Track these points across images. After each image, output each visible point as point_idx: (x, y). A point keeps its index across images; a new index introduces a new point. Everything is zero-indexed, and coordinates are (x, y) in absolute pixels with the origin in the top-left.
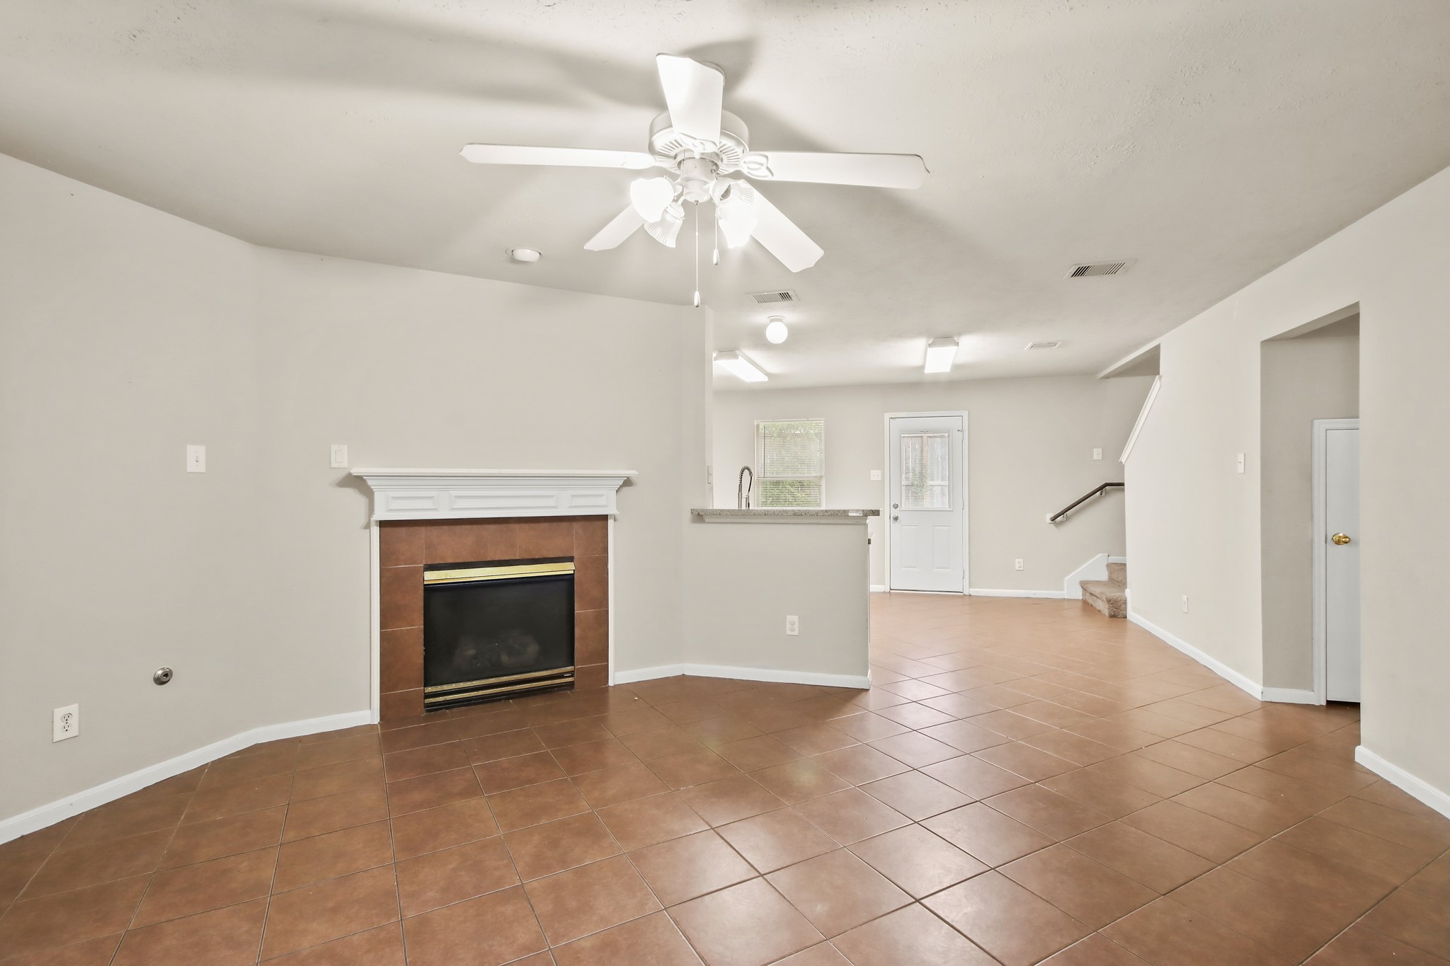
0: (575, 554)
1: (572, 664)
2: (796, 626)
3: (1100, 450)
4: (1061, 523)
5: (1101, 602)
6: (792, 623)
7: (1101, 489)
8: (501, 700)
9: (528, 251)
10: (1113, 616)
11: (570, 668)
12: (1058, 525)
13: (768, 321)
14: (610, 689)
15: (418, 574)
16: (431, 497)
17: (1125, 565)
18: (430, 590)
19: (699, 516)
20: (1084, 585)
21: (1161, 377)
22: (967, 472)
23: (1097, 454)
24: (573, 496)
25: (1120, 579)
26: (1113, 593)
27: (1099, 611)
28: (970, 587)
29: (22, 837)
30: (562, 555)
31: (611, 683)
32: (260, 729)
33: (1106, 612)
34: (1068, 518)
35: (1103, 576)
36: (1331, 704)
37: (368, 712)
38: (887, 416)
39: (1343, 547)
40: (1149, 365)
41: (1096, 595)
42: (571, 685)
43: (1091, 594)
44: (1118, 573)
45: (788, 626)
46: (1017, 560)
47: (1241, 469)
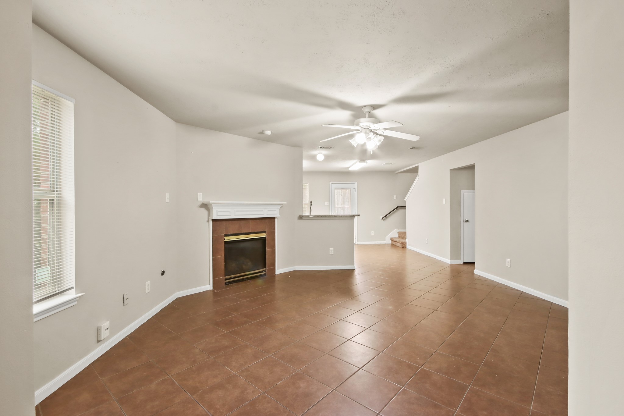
0: (266, 230)
1: (265, 267)
2: (333, 252)
3: (396, 196)
4: (385, 219)
5: (399, 243)
6: (332, 250)
7: (396, 208)
8: (245, 280)
9: (269, 131)
10: (403, 247)
11: (265, 269)
12: (384, 220)
13: (317, 153)
14: (276, 276)
15: (222, 237)
16: (229, 211)
17: (406, 232)
18: (226, 243)
19: (301, 217)
20: (392, 240)
21: (419, 175)
22: (357, 201)
23: (395, 197)
24: (268, 211)
25: (403, 236)
26: (402, 241)
27: (398, 246)
28: (358, 241)
29: (142, 325)
30: (263, 231)
31: (276, 274)
32: (178, 293)
33: (401, 246)
34: (387, 218)
35: (397, 236)
36: (465, 263)
37: (209, 286)
38: (331, 183)
39: (467, 223)
40: (415, 171)
41: (397, 241)
42: (265, 275)
43: (395, 241)
44: (403, 235)
45: (330, 252)
46: (372, 232)
47: (444, 203)
